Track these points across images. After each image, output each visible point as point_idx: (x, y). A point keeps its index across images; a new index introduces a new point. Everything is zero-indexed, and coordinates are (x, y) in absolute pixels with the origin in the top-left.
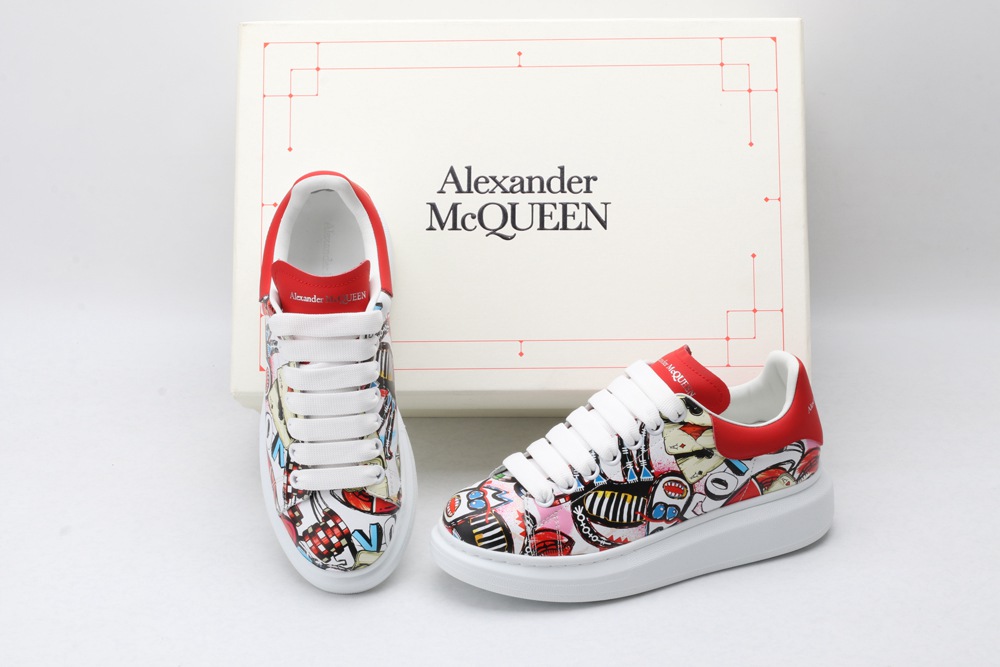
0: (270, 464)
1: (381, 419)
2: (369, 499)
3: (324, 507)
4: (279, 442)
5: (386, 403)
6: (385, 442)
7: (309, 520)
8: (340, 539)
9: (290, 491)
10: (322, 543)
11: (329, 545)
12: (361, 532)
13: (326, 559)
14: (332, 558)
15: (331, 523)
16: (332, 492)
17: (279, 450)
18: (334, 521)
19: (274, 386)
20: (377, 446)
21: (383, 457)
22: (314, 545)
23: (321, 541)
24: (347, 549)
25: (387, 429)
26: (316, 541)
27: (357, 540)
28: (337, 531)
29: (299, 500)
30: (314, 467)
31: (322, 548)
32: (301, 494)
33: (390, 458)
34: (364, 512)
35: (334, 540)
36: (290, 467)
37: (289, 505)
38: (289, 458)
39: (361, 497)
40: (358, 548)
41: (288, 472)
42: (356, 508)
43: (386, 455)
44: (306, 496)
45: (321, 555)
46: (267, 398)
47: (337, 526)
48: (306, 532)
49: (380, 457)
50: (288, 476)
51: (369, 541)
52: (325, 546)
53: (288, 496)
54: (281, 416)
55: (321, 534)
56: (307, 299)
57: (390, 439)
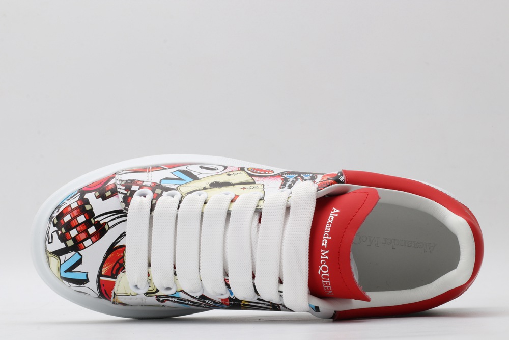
0: (172, 166)
1: (198, 295)
2: (114, 275)
3: (111, 224)
4: (188, 179)
5: (215, 302)
6: (175, 297)
7: (99, 206)
8: (74, 239)
9: (134, 188)
10: (72, 219)
11: (69, 226)
12: (79, 262)
13: (56, 222)
14: (56, 229)
15: (92, 230)
16: (123, 235)
17: (180, 179)
18: (93, 235)
19: (250, 178)
20: (169, 289)
21: (158, 294)
22: (72, 210)
23: (76, 217)
24: (63, 245)
25: (188, 300)
26: (75, 213)
27: (71, 257)
28: (83, 236)
29: (121, 196)
30: (151, 217)
31: (67, 218)
32: (127, 200)
33: (158, 300)
34: (101, 268)
35: (74, 233)
36: (158, 189)
37: (118, 186)
38: (168, 189)
39: (118, 265)
40: (62, 258)
41: (154, 187)
42: (105, 259)
43: (161, 296)
44: (124, 204)
45: (60, 216)
46: (242, 169)
47: (89, 236)
48: (87, 202)
49: (157, 291)
50: (149, 187)
51: (70, 270)
52: (69, 222)
53: (128, 185)
54: (215, 185)
55: (82, 219)
56: (328, 228)
57: (177, 302)
